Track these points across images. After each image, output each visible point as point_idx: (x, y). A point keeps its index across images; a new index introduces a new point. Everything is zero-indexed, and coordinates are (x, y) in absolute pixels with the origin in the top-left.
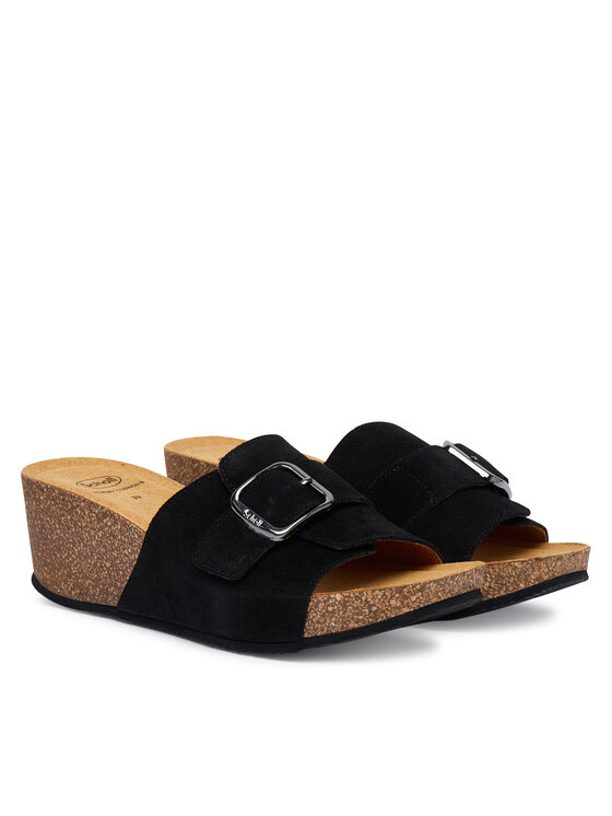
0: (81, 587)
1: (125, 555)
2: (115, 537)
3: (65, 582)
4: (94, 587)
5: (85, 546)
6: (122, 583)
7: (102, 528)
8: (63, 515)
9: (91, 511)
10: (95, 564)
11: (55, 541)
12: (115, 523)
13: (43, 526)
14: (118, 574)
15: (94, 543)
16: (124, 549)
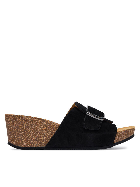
0: (32, 143)
1: (50, 131)
2: (47, 127)
3: (26, 143)
4: (37, 143)
5: (35, 131)
6: (48, 139)
7: (42, 125)
8: (27, 124)
9: (39, 121)
10: (38, 136)
11: (23, 132)
12: (48, 123)
13: (19, 128)
14: (47, 137)
15: (39, 130)
16: (50, 130)
